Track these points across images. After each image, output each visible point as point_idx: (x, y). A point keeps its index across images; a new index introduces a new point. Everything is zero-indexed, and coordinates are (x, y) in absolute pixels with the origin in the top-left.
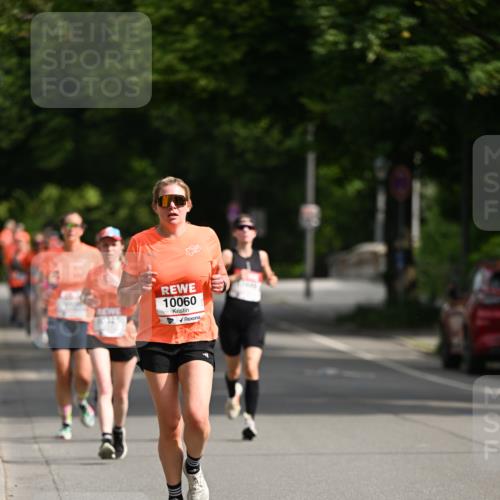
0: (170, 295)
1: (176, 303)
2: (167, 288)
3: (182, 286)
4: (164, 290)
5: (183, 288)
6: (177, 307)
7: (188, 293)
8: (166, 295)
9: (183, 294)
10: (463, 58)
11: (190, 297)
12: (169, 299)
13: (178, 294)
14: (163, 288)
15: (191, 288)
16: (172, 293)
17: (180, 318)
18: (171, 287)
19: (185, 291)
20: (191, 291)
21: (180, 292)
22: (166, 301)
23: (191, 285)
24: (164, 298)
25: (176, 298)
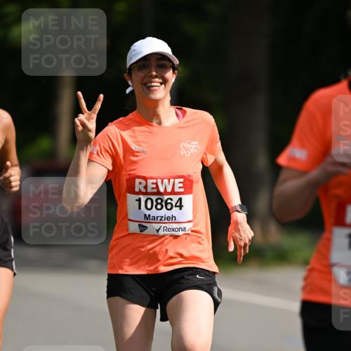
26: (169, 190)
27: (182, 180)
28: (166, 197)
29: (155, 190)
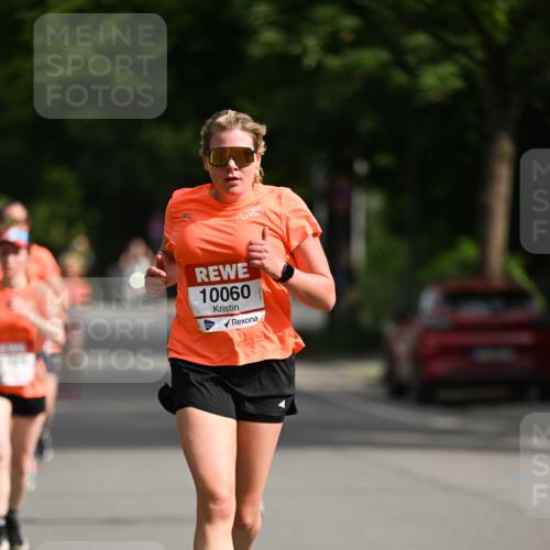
0: (210, 283)
1: (220, 295)
2: (204, 270)
3: (228, 266)
4: (200, 274)
5: (228, 271)
6: (220, 303)
7: (237, 280)
8: (203, 283)
9: (229, 281)
10: (411, 60)
11: (239, 285)
12: (208, 288)
13: (222, 281)
14: (197, 270)
15: (241, 271)
16: (213, 279)
17: (225, 320)
18: (211, 269)
19: (233, 277)
20: (241, 276)
21: (225, 278)
22: (204, 292)
23: (240, 265)
24: (201, 288)
25: (219, 287)
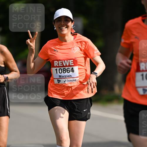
26: (68, 64)
27: (72, 61)
28: (66, 68)
29: (62, 65)
